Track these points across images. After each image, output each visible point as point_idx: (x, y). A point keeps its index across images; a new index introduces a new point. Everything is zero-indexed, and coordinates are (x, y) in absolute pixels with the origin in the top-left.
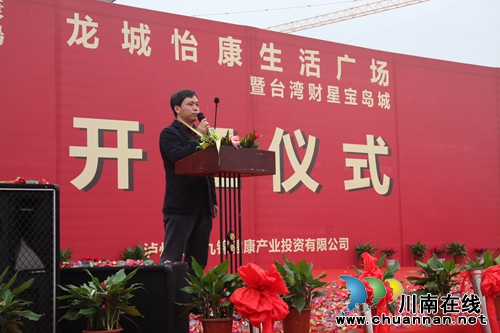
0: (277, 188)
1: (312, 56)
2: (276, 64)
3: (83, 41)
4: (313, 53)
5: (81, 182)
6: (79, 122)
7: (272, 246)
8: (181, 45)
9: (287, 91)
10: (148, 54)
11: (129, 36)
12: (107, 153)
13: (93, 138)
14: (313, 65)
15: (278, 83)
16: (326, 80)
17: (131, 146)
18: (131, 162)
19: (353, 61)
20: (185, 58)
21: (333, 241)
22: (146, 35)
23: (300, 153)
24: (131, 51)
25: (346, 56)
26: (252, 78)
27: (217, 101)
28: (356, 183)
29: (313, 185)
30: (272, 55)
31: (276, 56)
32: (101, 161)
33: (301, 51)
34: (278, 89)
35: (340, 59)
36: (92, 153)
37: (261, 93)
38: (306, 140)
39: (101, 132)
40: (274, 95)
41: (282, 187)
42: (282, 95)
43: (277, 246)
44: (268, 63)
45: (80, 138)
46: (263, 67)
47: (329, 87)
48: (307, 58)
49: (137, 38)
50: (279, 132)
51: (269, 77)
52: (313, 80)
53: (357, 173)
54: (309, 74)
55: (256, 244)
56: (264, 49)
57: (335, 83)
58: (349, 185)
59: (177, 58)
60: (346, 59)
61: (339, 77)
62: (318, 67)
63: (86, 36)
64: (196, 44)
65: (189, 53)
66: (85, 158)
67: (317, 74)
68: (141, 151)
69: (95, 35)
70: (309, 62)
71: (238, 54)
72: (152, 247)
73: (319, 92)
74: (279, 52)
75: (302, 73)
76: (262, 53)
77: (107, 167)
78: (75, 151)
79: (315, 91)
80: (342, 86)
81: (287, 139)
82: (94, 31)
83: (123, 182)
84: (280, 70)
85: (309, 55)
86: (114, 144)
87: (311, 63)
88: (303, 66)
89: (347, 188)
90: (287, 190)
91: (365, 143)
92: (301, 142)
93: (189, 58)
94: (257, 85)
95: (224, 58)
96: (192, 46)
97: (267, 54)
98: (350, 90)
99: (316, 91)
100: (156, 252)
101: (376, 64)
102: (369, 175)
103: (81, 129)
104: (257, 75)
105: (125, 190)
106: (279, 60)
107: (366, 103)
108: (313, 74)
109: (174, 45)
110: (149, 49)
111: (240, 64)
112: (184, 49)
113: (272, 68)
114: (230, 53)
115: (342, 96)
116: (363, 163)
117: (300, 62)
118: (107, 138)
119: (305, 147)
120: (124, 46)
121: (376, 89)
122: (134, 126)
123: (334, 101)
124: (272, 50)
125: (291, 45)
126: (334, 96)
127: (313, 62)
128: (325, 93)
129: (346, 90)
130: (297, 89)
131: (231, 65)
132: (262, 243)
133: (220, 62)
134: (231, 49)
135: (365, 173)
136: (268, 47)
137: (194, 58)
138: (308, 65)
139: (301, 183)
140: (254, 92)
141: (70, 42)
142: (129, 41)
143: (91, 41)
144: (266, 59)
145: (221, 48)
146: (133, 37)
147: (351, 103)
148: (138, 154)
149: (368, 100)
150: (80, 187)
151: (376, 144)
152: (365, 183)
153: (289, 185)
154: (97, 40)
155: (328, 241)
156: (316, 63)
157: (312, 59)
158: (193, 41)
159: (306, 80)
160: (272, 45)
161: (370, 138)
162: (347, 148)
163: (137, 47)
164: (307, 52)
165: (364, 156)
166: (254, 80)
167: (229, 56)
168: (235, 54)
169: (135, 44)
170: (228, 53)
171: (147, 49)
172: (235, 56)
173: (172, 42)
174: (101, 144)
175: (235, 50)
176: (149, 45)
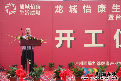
0: (117, 47)
2: (118, 10)
3: (59, 12)
6: (57, 32)
7: (116, 64)
8: (86, 9)
10: (76, 12)
11: (71, 8)
12: (65, 39)
13: (61, 35)
17: (71, 37)
18: (71, 41)
20: (87, 12)
22: (76, 8)
24: (71, 12)
26: (109, 15)
31: (118, 7)
32: (63, 41)
36: (61, 39)
37: (112, 19)
39: (63, 34)
40: (117, 19)
41: (119, 46)
42: (120, 19)
45: (58, 35)
46: (113, 11)
49: (73, 9)
50: (118, 30)
55: (110, 63)
59: (85, 12)
63: (60, 10)
64: (91, 8)
65: (88, 11)
66: (59, 40)
68: (74, 38)
69: (62, 10)
71: (105, 9)
72: (77, 63)
76: (113, 7)
77: (65, 42)
78: (56, 39)
82: (62, 9)
83: (69, 46)
84: (120, 11)
94: (111, 17)
95: (100, 10)
96: (90, 8)
97: (115, 7)
100: (78, 64)
104: (111, 14)
105: (69, 48)
109: (84, 9)
110: (77, 11)
111: (105, 11)
112: (87, 10)
113: (116, 11)
118: (65, 35)
120: (70, 11)
122: (72, 31)
131: (102, 12)
132: (112, 63)
133: (98, 12)
134: (102, 8)
136: (115, 5)
137: (90, 12)
140: (110, 19)
141: (56, 12)
142: (71, 10)
143: (61, 11)
144: (114, 9)
145: (99, 8)
148: (73, 38)
150: (58, 47)
154: (62, 11)
160: (117, 4)
166: (110, 16)
167: (101, 10)
168: (103, 9)
169: (73, 10)
170: (101, 9)
171: (76, 11)
172: (103, 10)
173: (83, 8)
174: (63, 37)
175: (103, 8)
176: (76, 10)
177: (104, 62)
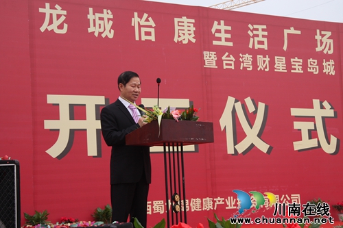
0: (230, 151)
1: (260, 30)
2: (227, 40)
3: (54, 27)
4: (260, 27)
5: (55, 151)
6: (52, 99)
7: (228, 203)
8: (140, 26)
9: (237, 63)
10: (111, 36)
11: (94, 21)
12: (78, 124)
13: (64, 112)
14: (261, 39)
15: (228, 56)
16: (274, 51)
17: (98, 117)
18: (98, 132)
19: (299, 32)
20: (144, 38)
21: (285, 197)
22: (109, 19)
23: (251, 119)
24: (96, 34)
25: (292, 28)
26: (205, 52)
27: (159, 81)
28: (305, 143)
29: (263, 147)
30: (223, 31)
31: (226, 32)
32: (72, 132)
33: (250, 26)
34: (228, 62)
35: (286, 32)
36: (64, 125)
37: (214, 66)
38: (256, 107)
39: (72, 107)
40: (225, 67)
41: (235, 150)
42: (233, 67)
43: (233, 203)
44: (219, 39)
45: (54, 112)
46: (215, 43)
47: (276, 57)
48: (255, 32)
49: (101, 22)
50: (231, 100)
51: (220, 51)
52: (261, 52)
53: (305, 135)
54: (257, 46)
55: (214, 202)
56: (215, 26)
57: (282, 53)
58: (298, 146)
59: (137, 39)
60: (292, 31)
61: (285, 48)
62: (265, 40)
63: (56, 23)
64: (154, 25)
65: (148, 34)
66: (59, 130)
67: (265, 47)
69: (64, 22)
70: (258, 36)
71: (192, 32)
73: (267, 63)
74: (229, 28)
75: (251, 46)
76: (213, 30)
77: (77, 137)
78: (49, 124)
79: (263, 63)
80: (288, 56)
81: (238, 106)
82: (63, 18)
83: (92, 150)
84: (231, 44)
85: (257, 30)
86: (83, 117)
87: (259, 36)
88: (251, 40)
89: (296, 148)
90: (240, 152)
91: (312, 107)
92: (251, 109)
93: (148, 38)
94: (210, 59)
95: (179, 36)
96: (150, 27)
97: (218, 31)
98: (296, 59)
99: (264, 61)
101: (321, 34)
102: (316, 136)
103: (53, 104)
104: (209, 50)
105: (94, 157)
106: (229, 36)
107: (311, 70)
108: (261, 46)
109: (134, 27)
110: (112, 31)
111: (194, 41)
112: (143, 30)
113: (223, 43)
114: (185, 31)
115: (289, 65)
116: (310, 125)
117: (249, 36)
118: (77, 112)
119: (255, 112)
120: (90, 30)
121: (321, 57)
122: (101, 100)
123: (281, 71)
124: (223, 27)
125: (240, 22)
126: (281, 65)
127: (260, 36)
128: (272, 63)
129: (292, 60)
130: (247, 61)
131: (185, 42)
132: (219, 201)
133: (176, 40)
134: (186, 28)
135: (312, 134)
136: (219, 24)
137: (153, 38)
138: (256, 39)
139: (252, 145)
140: (207, 65)
141: (42, 29)
142: (95, 25)
143: (60, 27)
144: (217, 35)
145: (177, 28)
146: (98, 22)
147: (297, 71)
149: (313, 67)
150: (54, 156)
151: (322, 107)
152: (313, 143)
153: (242, 147)
154: (66, 26)
155: (280, 198)
156: (263, 36)
157: (260, 33)
158: (152, 23)
159: (254, 53)
160: (222, 22)
161: (316, 102)
162: (295, 112)
163: (101, 30)
164: (255, 26)
165: (312, 119)
166: (206, 55)
167: (184, 34)
168: (189, 32)
169: (100, 28)
170: (183, 32)
171: (110, 31)
172: (190, 34)
173: (133, 25)
174: (72, 117)
175: (189, 28)
176: (112, 28)
177: (198, 200)
